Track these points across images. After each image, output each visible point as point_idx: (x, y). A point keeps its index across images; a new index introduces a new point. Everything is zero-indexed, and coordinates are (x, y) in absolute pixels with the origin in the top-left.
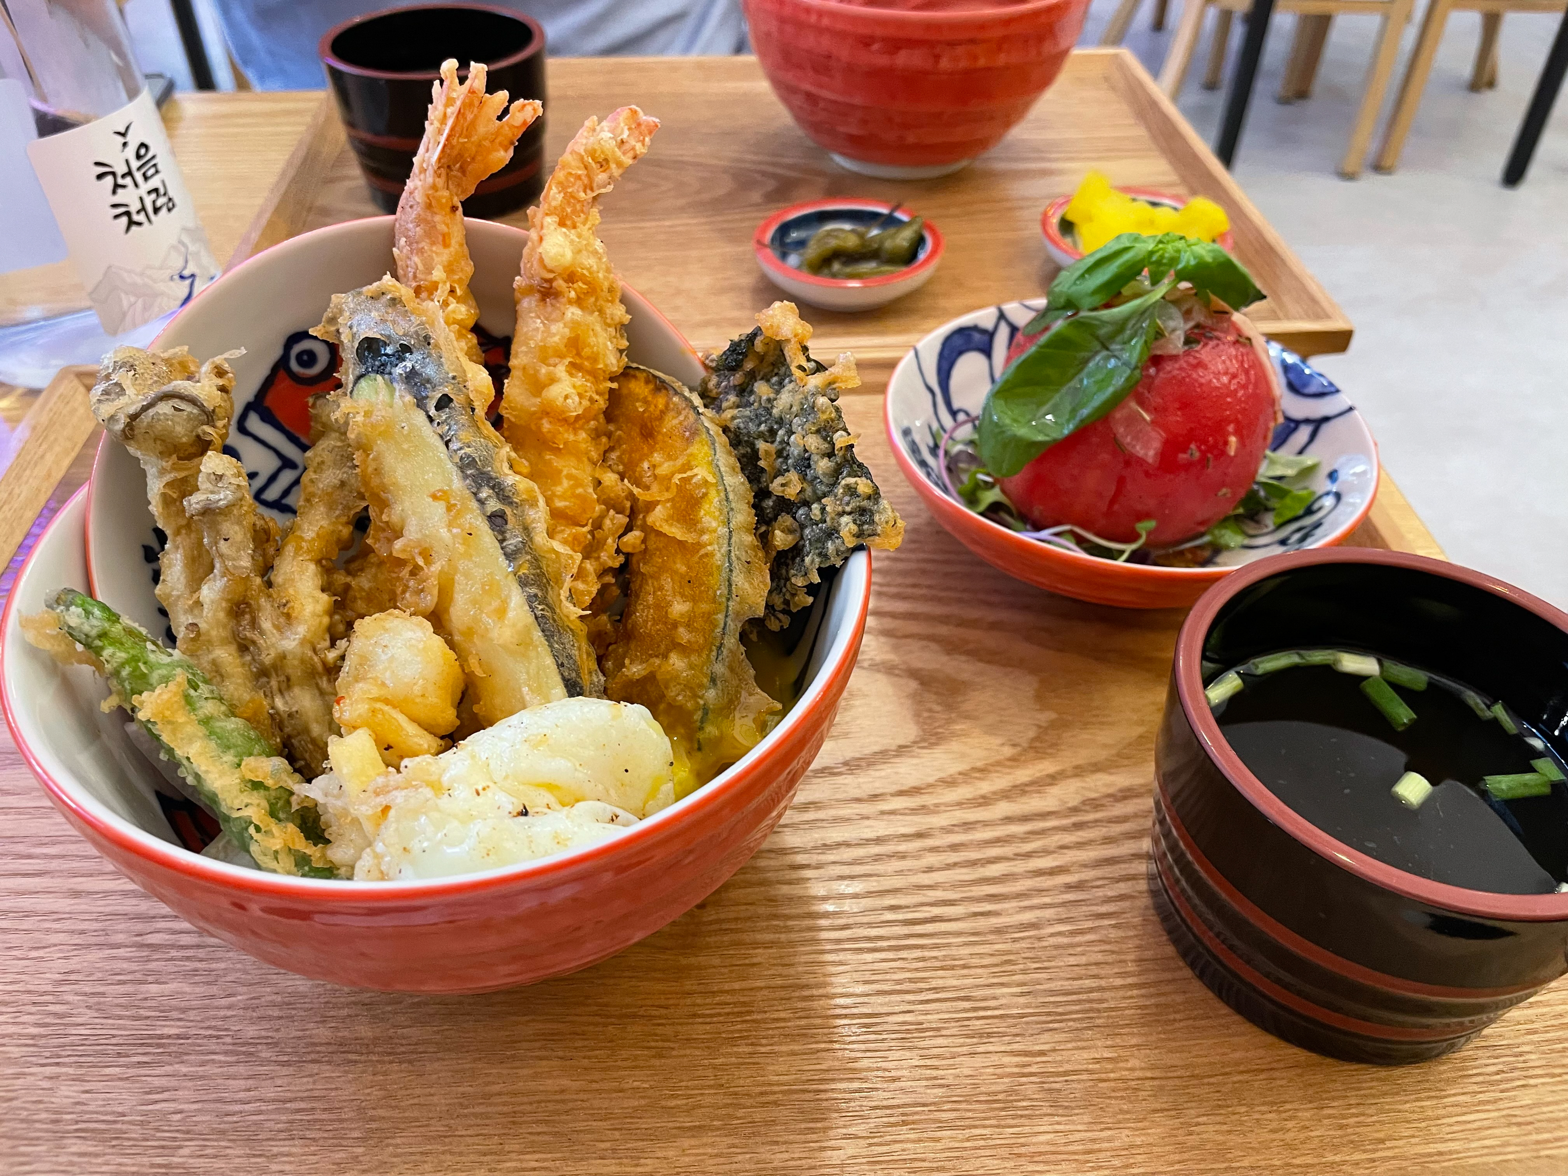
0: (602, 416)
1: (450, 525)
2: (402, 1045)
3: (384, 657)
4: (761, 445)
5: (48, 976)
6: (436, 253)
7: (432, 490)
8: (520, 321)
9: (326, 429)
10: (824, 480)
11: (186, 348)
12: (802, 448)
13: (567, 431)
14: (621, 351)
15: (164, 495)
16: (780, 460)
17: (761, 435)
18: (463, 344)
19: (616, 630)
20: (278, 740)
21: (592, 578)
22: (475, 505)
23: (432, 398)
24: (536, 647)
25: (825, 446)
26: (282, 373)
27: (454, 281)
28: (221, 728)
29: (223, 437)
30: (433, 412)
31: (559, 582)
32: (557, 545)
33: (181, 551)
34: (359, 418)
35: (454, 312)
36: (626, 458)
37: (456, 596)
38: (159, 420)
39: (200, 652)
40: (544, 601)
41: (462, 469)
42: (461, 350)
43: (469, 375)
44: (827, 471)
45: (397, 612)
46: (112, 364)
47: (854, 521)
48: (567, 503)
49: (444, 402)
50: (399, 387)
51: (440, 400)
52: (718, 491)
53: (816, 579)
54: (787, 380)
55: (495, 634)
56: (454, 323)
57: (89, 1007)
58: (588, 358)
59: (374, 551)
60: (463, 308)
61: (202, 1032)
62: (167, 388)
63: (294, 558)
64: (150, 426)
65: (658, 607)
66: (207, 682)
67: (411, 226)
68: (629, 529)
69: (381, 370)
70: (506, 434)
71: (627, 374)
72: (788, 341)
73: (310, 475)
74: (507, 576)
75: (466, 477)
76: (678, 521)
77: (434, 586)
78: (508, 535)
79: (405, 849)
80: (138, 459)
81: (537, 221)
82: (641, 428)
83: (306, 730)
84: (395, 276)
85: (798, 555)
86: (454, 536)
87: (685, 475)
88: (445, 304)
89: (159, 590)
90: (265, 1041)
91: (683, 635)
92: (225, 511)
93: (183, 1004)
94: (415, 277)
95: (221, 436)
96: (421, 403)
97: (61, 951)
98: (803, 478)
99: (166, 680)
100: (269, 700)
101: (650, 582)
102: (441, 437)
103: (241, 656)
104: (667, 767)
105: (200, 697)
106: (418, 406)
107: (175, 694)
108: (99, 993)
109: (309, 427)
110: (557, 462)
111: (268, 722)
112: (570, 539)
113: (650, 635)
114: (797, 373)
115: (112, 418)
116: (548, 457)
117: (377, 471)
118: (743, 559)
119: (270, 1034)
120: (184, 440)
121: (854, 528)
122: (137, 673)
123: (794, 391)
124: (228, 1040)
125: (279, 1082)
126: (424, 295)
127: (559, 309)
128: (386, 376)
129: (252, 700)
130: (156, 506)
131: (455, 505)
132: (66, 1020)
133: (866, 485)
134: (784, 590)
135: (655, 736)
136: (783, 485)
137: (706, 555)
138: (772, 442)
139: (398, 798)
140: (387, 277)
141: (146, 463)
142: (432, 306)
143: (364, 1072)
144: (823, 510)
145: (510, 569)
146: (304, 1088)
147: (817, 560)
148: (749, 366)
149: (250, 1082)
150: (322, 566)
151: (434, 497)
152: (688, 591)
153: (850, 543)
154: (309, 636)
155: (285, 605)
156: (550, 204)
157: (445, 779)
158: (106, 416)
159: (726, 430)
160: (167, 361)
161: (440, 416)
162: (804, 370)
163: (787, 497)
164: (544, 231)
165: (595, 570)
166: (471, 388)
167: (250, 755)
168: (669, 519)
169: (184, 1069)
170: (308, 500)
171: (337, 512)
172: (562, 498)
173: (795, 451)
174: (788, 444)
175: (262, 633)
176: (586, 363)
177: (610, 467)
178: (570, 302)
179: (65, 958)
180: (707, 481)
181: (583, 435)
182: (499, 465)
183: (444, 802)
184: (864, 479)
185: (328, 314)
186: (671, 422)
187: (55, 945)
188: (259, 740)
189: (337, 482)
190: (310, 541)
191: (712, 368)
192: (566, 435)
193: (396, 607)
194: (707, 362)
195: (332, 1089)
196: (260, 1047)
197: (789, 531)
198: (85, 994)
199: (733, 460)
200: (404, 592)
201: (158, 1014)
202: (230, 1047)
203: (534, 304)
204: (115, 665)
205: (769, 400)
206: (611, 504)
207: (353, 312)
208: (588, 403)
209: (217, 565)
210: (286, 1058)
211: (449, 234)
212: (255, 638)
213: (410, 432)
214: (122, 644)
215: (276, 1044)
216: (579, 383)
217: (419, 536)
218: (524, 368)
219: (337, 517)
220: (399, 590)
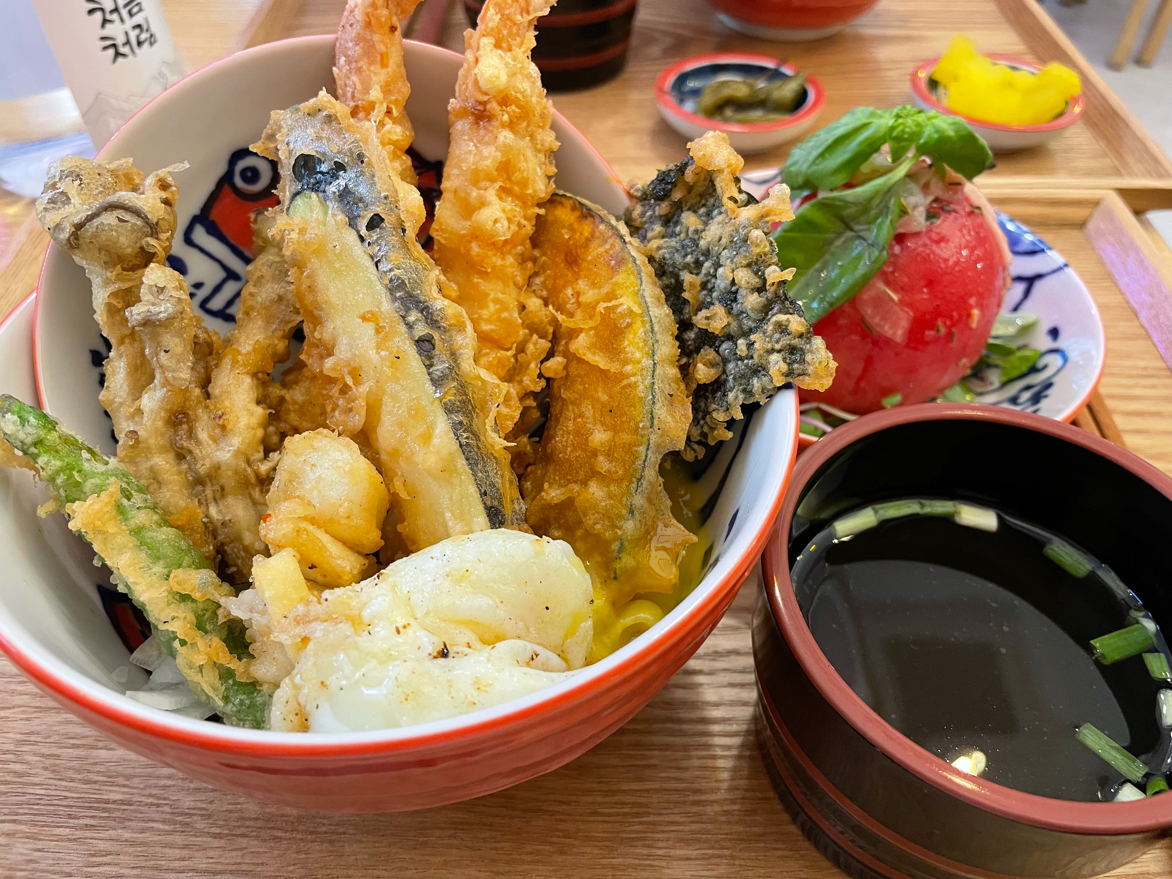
0: (528, 242)
1: (378, 347)
2: (324, 825)
3: (312, 476)
4: (687, 277)
5: (11, 735)
6: (375, 73)
7: (362, 311)
8: (453, 144)
9: (267, 244)
10: (752, 315)
11: (131, 160)
12: (728, 282)
13: (494, 255)
14: (549, 178)
15: (109, 305)
16: (704, 292)
17: (686, 267)
18: (397, 164)
19: (535, 451)
20: (211, 548)
21: (515, 402)
22: (403, 328)
23: (363, 217)
24: (460, 475)
25: (755, 281)
26: (227, 188)
27: (391, 102)
28: (152, 538)
29: (166, 249)
30: (363, 232)
31: (484, 409)
32: (484, 374)
33: (124, 359)
34: (294, 236)
35: (389, 132)
36: (549, 283)
37: (382, 417)
38: (103, 230)
39: (138, 460)
40: (469, 429)
41: (391, 291)
42: (395, 170)
43: (401, 195)
44: (757, 307)
45: (326, 431)
46: (58, 173)
47: (784, 360)
48: (493, 327)
49: (375, 222)
50: (333, 205)
51: (372, 220)
52: (643, 321)
53: (739, 415)
54: (716, 212)
55: (419, 458)
56: (389, 144)
57: (46, 769)
58: (518, 183)
59: (306, 366)
60: (398, 129)
61: (143, 799)
62: (112, 198)
63: (231, 370)
64: (95, 235)
65: (577, 433)
66: (140, 490)
67: (350, 44)
68: (550, 354)
69: (316, 188)
70: (436, 256)
71: (553, 201)
72: (720, 171)
73: (250, 288)
74: (432, 403)
75: (395, 299)
76: (601, 349)
77: (362, 407)
78: (435, 361)
79: (322, 683)
80: (84, 269)
81: (473, 42)
82: (566, 255)
83: (239, 538)
84: (333, 92)
85: (719, 389)
86: (382, 359)
87: (610, 304)
88: (381, 124)
89: (103, 395)
90: (199, 812)
91: (603, 464)
92: (167, 323)
93: (129, 771)
94: (353, 97)
95: (164, 249)
96: (352, 223)
97: (23, 712)
98: (729, 312)
99: (99, 490)
100: (203, 508)
101: (570, 408)
102: (372, 257)
103: (179, 464)
104: (586, 604)
105: (133, 506)
106: (350, 225)
107: (107, 504)
108: (55, 755)
109: (252, 242)
110: (484, 285)
111: (201, 529)
112: (495, 363)
113: (568, 460)
114: (730, 204)
115: (58, 227)
116: (476, 280)
117: (311, 288)
118: (667, 392)
119: (204, 806)
120: (129, 251)
121: (784, 367)
122: (71, 481)
123: (723, 223)
124: (167, 809)
125: (211, 854)
126: (361, 115)
127: (492, 131)
128: (320, 195)
129: (187, 508)
130: (101, 316)
131: (384, 327)
132: (25, 779)
133: (800, 323)
134: (702, 422)
135: (577, 574)
136: (707, 318)
137: (629, 385)
138: (697, 274)
139: (318, 630)
140: (323, 93)
141: (91, 273)
142: (370, 125)
143: (288, 849)
144: (750, 345)
145: (438, 395)
146: (233, 861)
147: (741, 396)
148: (677, 195)
149: (185, 853)
150: (258, 379)
151: (364, 318)
152: (608, 420)
153: (779, 381)
154: (243, 448)
155: (220, 417)
156: (487, 25)
157: (366, 614)
158: (52, 225)
159: (651, 259)
160: (113, 173)
161: (371, 236)
162: (736, 201)
163: (710, 330)
164: (481, 52)
165: (518, 393)
166: (402, 208)
167: (180, 566)
168: (593, 347)
169: (127, 835)
170: (247, 314)
171: (274, 326)
172: (489, 321)
173: (721, 283)
174: (715, 276)
175: (198, 443)
176: (516, 188)
177: (534, 291)
178: (503, 126)
179: (27, 719)
180: (632, 311)
181: (510, 260)
182: (428, 288)
183: (363, 640)
184: (796, 316)
185: (267, 131)
186: (596, 250)
187: (20, 706)
188: (189, 551)
189: (275, 297)
190: (246, 355)
191: (636, 197)
192: (494, 259)
193: (326, 426)
194: (632, 191)
195: (258, 864)
196: (195, 818)
197: (711, 365)
198: (43, 756)
199: (658, 291)
200: (333, 410)
201: (105, 779)
202: (168, 816)
203: (467, 126)
204: (50, 472)
205: (696, 231)
206: (534, 329)
207: (291, 129)
208: (516, 228)
209: (158, 376)
210: (218, 831)
211: (387, 54)
212: (191, 448)
213: (341, 252)
214: (57, 452)
215: (210, 816)
216: (508, 207)
217: (349, 355)
218: (455, 191)
219: (275, 330)
220: (329, 409)
